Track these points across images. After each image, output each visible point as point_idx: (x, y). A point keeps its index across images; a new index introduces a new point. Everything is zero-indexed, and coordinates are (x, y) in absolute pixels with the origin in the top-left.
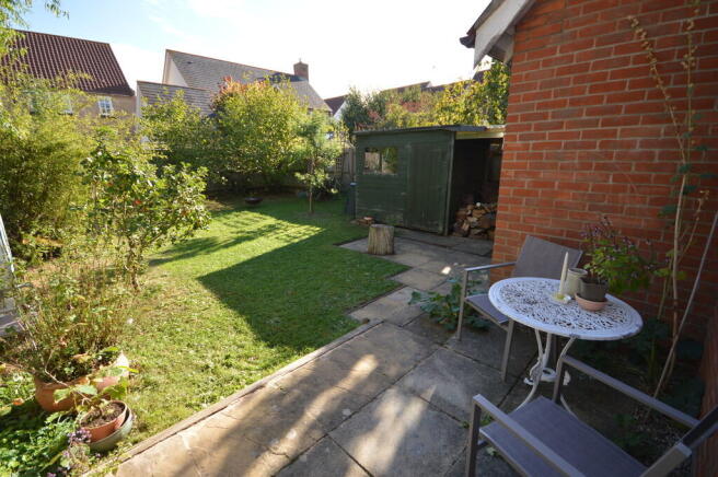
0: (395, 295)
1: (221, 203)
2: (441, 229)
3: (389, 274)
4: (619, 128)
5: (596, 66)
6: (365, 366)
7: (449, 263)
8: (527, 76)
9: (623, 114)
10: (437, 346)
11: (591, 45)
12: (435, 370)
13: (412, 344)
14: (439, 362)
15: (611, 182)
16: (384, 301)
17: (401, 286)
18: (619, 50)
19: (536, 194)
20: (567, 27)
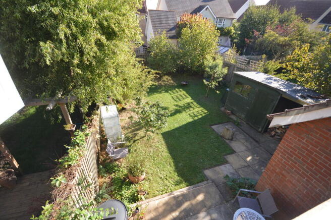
0: (222, 167)
1: (173, 80)
2: (260, 130)
3: (224, 154)
4: (314, 180)
5: (315, 155)
6: (200, 197)
7: (253, 154)
8: (291, 139)
9: (317, 177)
10: (225, 202)
11: (317, 148)
12: (220, 211)
13: (217, 197)
14: (222, 209)
15: (305, 192)
16: (217, 168)
17: (227, 162)
18: (326, 157)
19: (280, 176)
20: (311, 135)
